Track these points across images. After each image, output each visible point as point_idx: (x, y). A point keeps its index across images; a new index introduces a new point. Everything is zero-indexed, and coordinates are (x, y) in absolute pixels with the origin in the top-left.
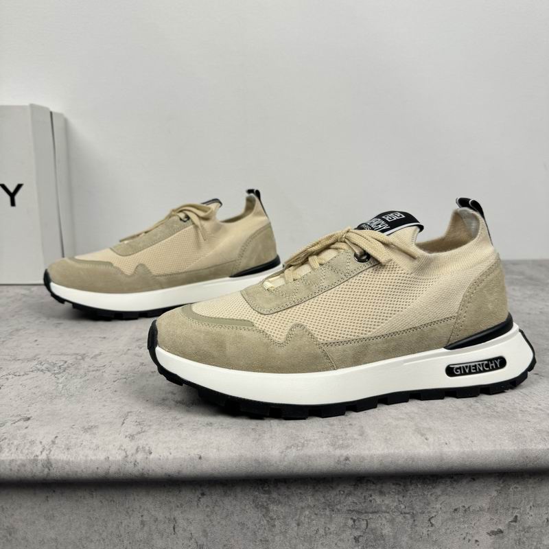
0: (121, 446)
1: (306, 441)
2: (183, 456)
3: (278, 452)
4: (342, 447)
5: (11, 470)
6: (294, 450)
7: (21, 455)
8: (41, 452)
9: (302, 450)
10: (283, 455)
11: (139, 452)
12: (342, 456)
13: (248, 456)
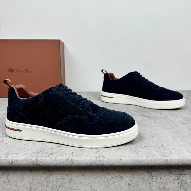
0: (94, 155)
1: (153, 154)
2: (115, 159)
3: (145, 158)
4: (165, 156)
5: (60, 163)
6: (150, 157)
7: (63, 158)
8: (69, 157)
9: (152, 157)
10: (147, 159)
11: (101, 157)
12: (165, 159)
13: (136, 159)
